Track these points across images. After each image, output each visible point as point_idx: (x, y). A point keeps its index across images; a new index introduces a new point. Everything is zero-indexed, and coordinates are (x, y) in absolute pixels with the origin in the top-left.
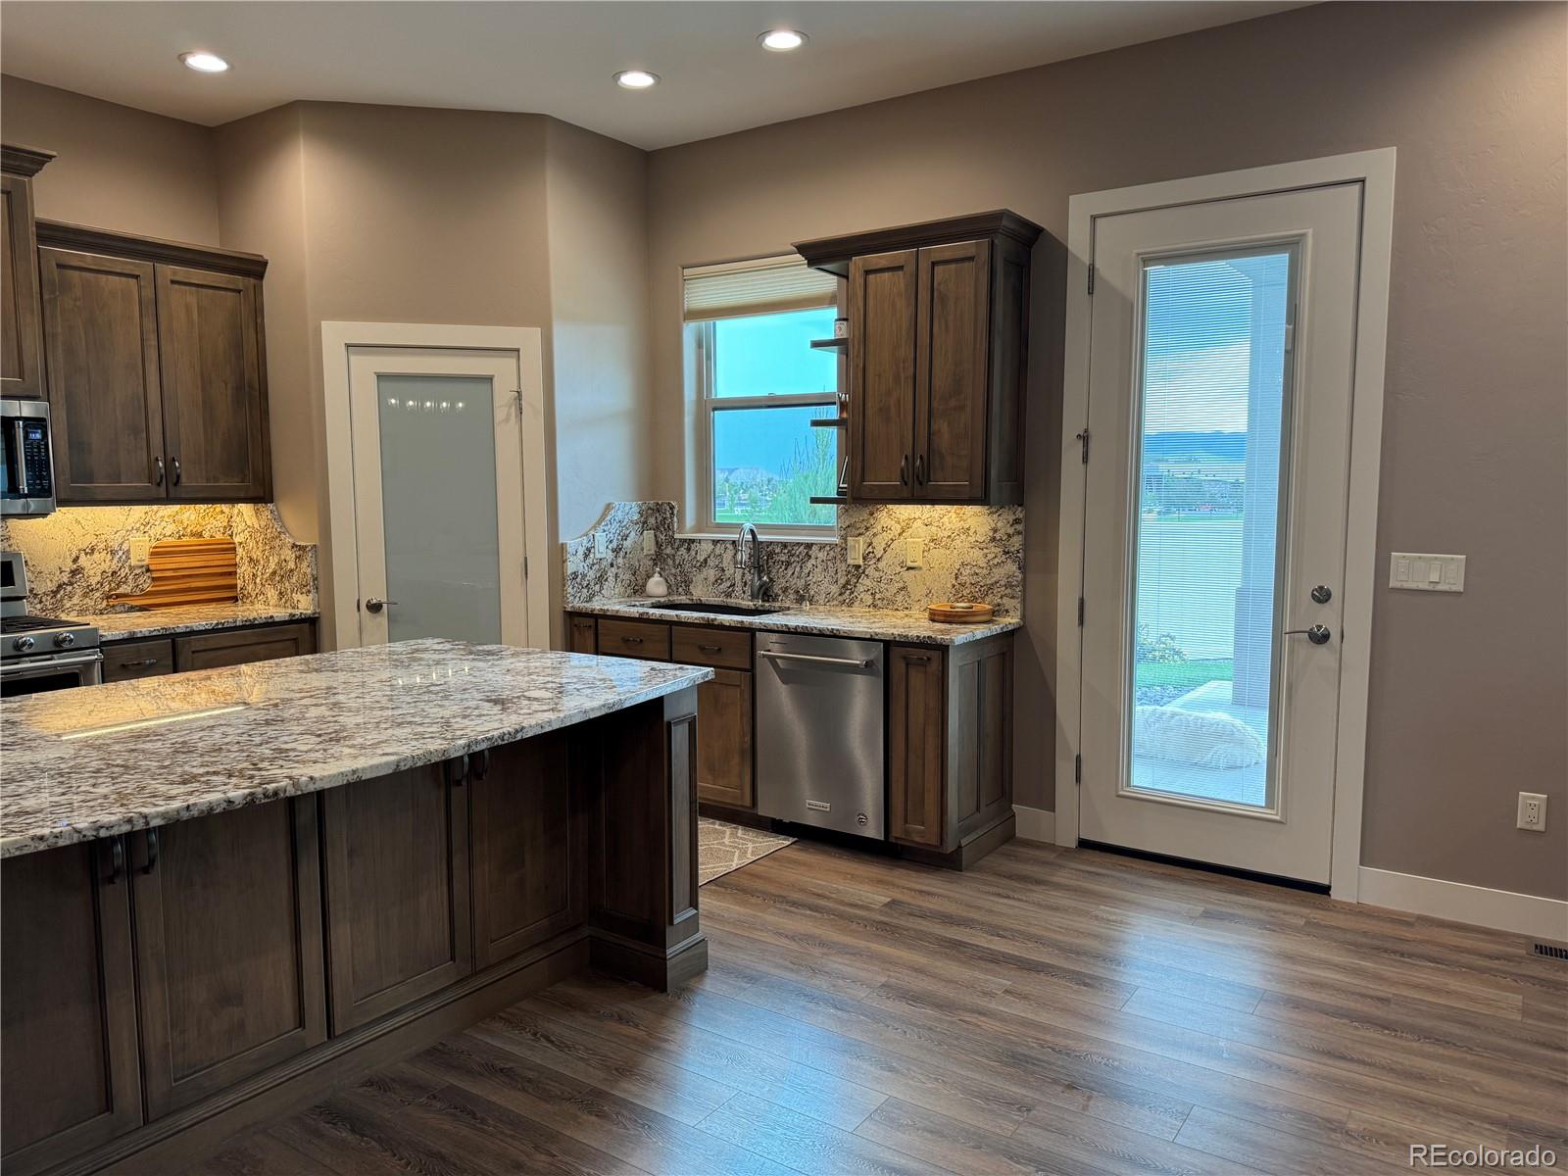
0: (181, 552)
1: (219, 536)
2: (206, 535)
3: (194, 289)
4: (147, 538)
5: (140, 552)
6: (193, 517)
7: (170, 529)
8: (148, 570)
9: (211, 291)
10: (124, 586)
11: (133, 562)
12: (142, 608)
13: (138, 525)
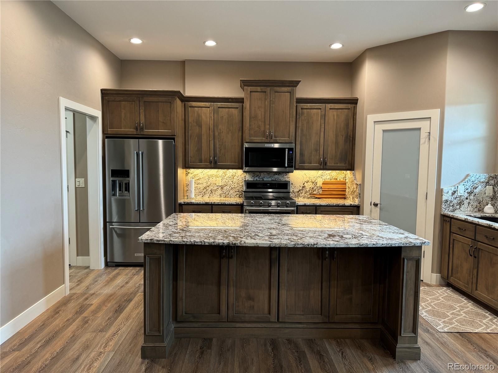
0: (330, 184)
1: (342, 180)
2: (338, 179)
3: (336, 110)
4: (322, 179)
5: (320, 184)
6: (335, 174)
7: (328, 177)
8: (321, 188)
9: (341, 110)
10: (315, 192)
11: (318, 185)
12: (319, 198)
13: (320, 176)
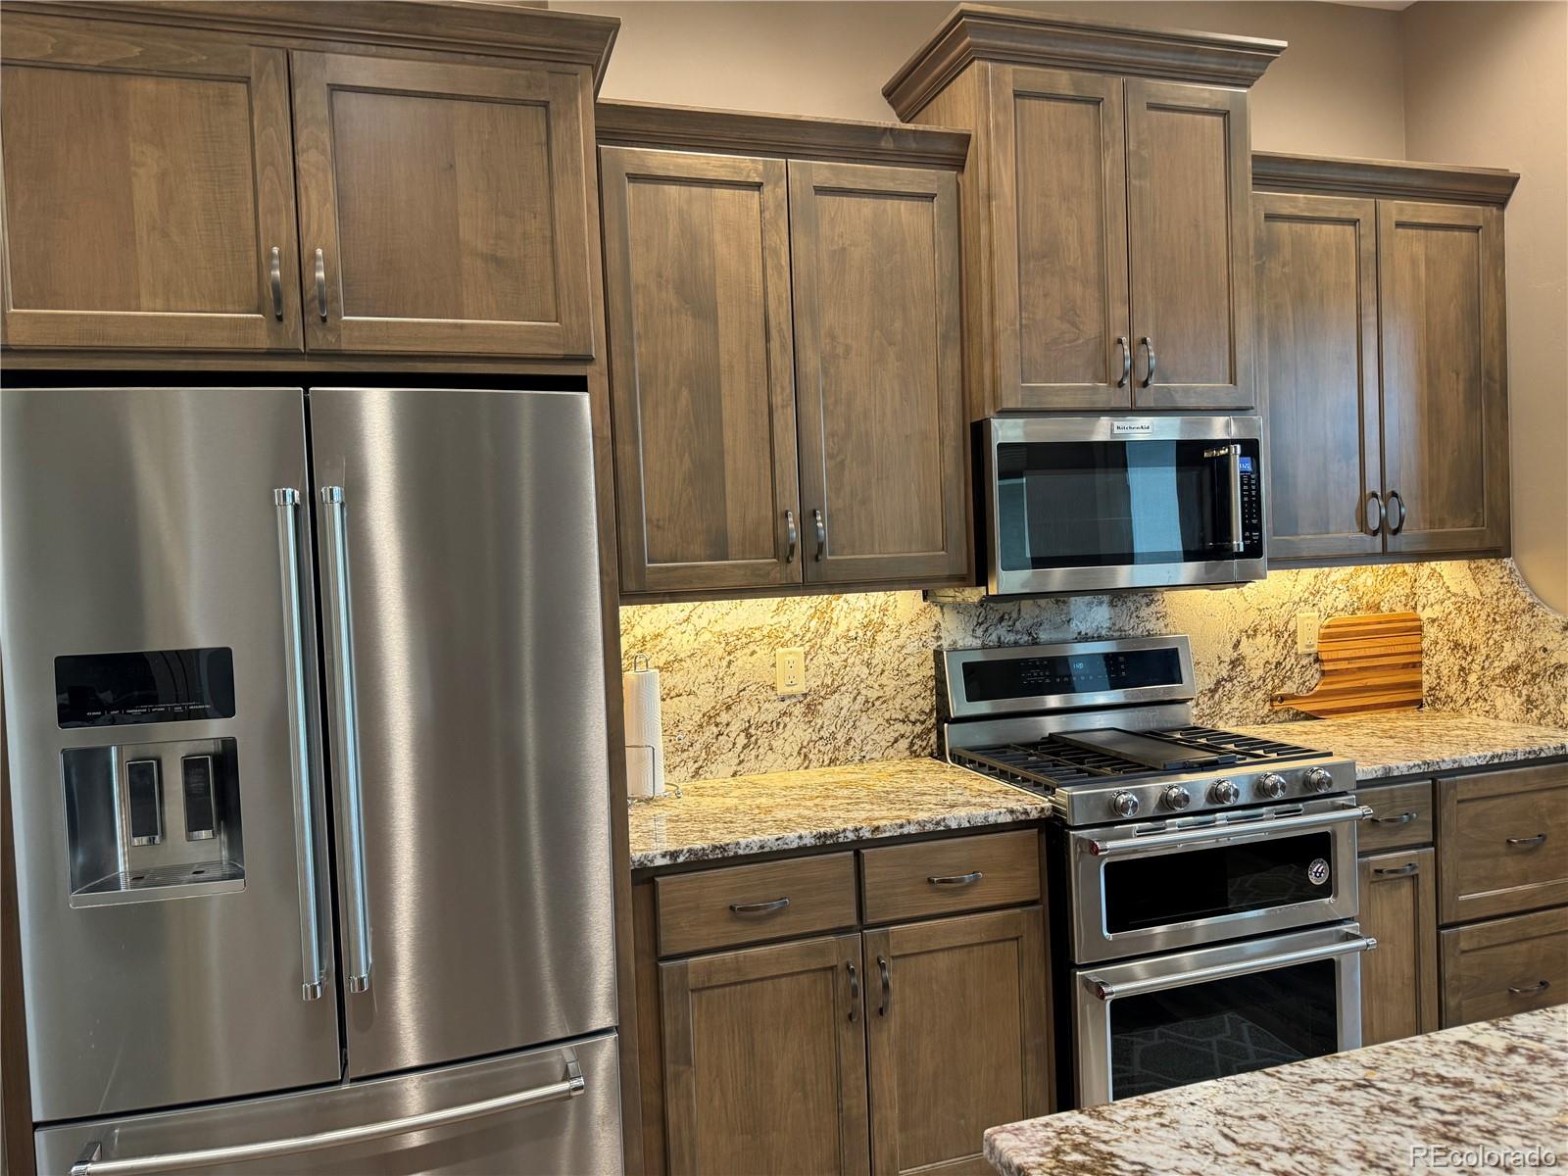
0: (1358, 633)
1: (1399, 609)
2: (1385, 608)
3: (1422, 232)
4: (1317, 614)
5: (1308, 639)
6: (1369, 583)
7: (1344, 599)
8: (1317, 660)
9: (1441, 234)
10: (1289, 683)
11: (1301, 648)
12: (1310, 716)
13: (1306, 595)
